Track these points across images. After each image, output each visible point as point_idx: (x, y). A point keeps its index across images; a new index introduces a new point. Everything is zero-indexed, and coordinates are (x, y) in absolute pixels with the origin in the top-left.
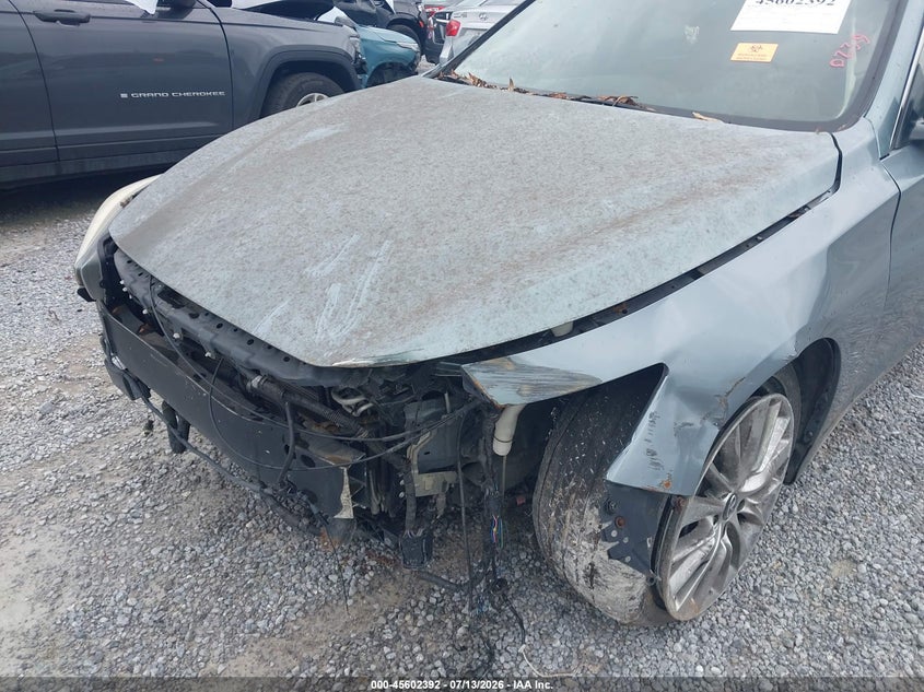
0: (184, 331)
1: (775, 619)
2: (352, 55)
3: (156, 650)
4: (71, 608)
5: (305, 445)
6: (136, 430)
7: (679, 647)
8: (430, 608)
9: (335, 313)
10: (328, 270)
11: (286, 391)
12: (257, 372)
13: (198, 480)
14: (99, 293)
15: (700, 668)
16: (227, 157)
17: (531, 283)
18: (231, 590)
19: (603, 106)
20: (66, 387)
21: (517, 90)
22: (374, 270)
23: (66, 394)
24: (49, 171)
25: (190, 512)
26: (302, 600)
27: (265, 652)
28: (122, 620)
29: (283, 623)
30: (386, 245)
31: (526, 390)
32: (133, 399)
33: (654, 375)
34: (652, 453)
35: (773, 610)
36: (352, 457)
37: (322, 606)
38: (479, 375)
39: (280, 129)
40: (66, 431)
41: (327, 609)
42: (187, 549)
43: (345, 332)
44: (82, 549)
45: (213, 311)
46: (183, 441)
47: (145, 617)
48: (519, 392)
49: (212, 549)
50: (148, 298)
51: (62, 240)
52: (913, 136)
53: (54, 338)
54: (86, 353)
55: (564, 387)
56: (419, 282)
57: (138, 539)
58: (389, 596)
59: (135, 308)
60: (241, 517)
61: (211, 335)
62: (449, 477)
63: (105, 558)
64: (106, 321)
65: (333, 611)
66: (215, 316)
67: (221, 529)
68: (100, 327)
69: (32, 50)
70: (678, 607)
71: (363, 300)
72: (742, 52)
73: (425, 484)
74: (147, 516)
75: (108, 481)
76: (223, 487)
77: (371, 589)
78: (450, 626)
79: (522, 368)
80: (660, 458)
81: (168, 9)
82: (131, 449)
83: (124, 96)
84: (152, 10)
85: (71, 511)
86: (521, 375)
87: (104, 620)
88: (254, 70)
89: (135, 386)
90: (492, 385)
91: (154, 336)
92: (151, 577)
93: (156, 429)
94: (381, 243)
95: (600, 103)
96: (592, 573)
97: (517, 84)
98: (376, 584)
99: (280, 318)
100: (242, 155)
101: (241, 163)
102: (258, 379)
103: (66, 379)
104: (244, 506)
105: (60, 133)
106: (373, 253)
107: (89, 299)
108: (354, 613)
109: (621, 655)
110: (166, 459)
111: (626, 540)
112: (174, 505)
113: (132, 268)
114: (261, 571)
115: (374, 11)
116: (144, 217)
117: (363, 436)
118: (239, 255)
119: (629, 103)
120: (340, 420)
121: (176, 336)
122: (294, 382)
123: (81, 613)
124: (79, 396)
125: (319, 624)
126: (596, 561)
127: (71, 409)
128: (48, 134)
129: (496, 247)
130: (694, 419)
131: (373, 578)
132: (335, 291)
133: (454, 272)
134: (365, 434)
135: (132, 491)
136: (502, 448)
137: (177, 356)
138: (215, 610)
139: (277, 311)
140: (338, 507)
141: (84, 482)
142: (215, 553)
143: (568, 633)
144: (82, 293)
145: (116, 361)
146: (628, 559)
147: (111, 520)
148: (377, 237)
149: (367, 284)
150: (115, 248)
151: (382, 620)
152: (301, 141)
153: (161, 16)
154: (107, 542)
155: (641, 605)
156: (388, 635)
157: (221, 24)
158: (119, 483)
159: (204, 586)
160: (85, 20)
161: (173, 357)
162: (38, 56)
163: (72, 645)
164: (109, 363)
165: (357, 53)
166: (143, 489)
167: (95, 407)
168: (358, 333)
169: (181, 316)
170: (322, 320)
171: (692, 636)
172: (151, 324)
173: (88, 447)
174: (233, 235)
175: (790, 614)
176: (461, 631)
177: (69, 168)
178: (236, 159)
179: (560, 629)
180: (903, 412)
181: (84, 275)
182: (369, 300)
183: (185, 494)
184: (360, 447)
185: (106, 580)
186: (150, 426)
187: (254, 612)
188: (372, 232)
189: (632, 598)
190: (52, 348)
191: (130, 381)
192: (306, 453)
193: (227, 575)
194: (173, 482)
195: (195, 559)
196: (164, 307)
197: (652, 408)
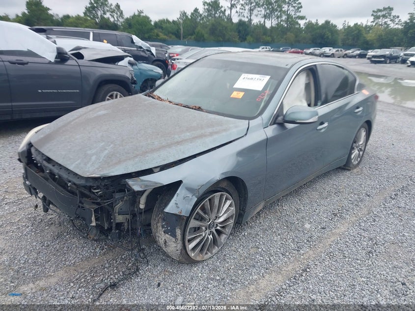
0: (50, 170)
1: (228, 263)
2: (130, 77)
3: (33, 270)
4: (6, 259)
5: (83, 204)
6: (31, 209)
7: (196, 269)
8: (122, 259)
9: (93, 163)
10: (93, 152)
11: (78, 187)
12: (70, 182)
13: (52, 223)
14: (25, 160)
15: (200, 274)
16: (72, 119)
17: (148, 156)
18: (59, 254)
19: (191, 110)
20: (7, 195)
21: (170, 102)
22: (106, 152)
23: (7, 197)
24: (8, 118)
25: (47, 233)
26: (81, 256)
27: (67, 270)
28: (22, 262)
29: (74, 263)
30: (112, 146)
31: (143, 186)
32: (32, 195)
33: (179, 183)
34: (176, 204)
35: (228, 260)
36: (96, 207)
37: (88, 259)
38: (130, 182)
39: (90, 111)
40: (6, 208)
41: (89, 259)
42: (46, 243)
43: (94, 168)
44: (10, 243)
45: (59, 162)
46: (47, 207)
47: (30, 261)
48: (141, 187)
49: (54, 243)
50: (41, 160)
51: (10, 143)
52: (277, 122)
53: (4, 178)
54: (15, 183)
55: (153, 186)
56: (118, 156)
57: (29, 240)
58: (110, 256)
59: (36, 165)
60: (65, 234)
61: (58, 171)
62: (128, 217)
63: (18, 245)
64: (26, 170)
65: (91, 260)
66: (60, 165)
67: (57, 238)
68: (23, 171)
69: (6, 72)
70: (193, 255)
71: (101, 160)
72: (235, 94)
73: (120, 218)
74: (33, 234)
75: (20, 224)
76: (60, 226)
77: (104, 254)
78: (127, 263)
79: (142, 181)
80: (179, 205)
81: (59, 60)
82: (29, 214)
83: (40, 91)
84: (53, 61)
85: (7, 232)
86: (142, 182)
87: (16, 262)
88: (91, 81)
89: (32, 190)
90: (134, 185)
91: (41, 174)
92: (33, 250)
93: (39, 208)
94: (110, 145)
95: (190, 108)
96: (165, 242)
97: (169, 100)
98: (106, 253)
99: (77, 164)
100: (76, 119)
101: (75, 121)
102: (70, 184)
103: (7, 192)
104: (66, 231)
105: (13, 104)
106: (107, 148)
107: (21, 162)
108: (98, 260)
109: (177, 271)
110: (41, 217)
111: (169, 228)
112: (42, 231)
113: (37, 152)
114: (69, 249)
115: (147, 56)
116: (42, 136)
117: (99, 200)
118: (69, 147)
119: (199, 109)
120: (92, 196)
121: (48, 171)
122: (80, 184)
123: (9, 260)
124: (12, 198)
125: (86, 263)
126: (166, 238)
127: (8, 201)
128: (10, 104)
129: (142, 147)
130: (190, 195)
131: (105, 251)
132: (94, 158)
133: (129, 153)
134: (100, 200)
135: (28, 226)
136: (142, 206)
137: (49, 179)
138: (53, 260)
139: (76, 163)
140: (91, 222)
141: (12, 224)
142: (55, 244)
143: (163, 266)
144: (19, 160)
145: (27, 182)
146: (169, 234)
147: (20, 235)
148: (110, 143)
149: (103, 156)
150: (32, 146)
151: (106, 262)
152: (95, 115)
153: (56, 63)
154: (19, 241)
155: (181, 253)
156: (107, 265)
157: (79, 66)
158: (24, 224)
159: (50, 253)
160: (27, 63)
161: (47, 179)
162: (7, 75)
163: (5, 268)
164: (25, 184)
165: (132, 77)
166: (32, 226)
167: (17, 201)
168: (98, 168)
169: (50, 166)
170: (89, 165)
171: (201, 266)
172: (41, 169)
173: (14, 214)
174: (68, 142)
175: (232, 261)
176: (130, 265)
177: (17, 117)
178: (74, 120)
179: (161, 264)
180: (293, 207)
181: (21, 154)
182: (103, 160)
183: (47, 228)
184: (98, 204)
185: (18, 251)
186: (36, 206)
187: (65, 260)
188: (109, 142)
189: (177, 250)
190: (3, 181)
191: (31, 188)
192: (83, 206)
193: (58, 250)
194: (43, 224)
195: (48, 246)
196: (45, 163)
197: (178, 192)
